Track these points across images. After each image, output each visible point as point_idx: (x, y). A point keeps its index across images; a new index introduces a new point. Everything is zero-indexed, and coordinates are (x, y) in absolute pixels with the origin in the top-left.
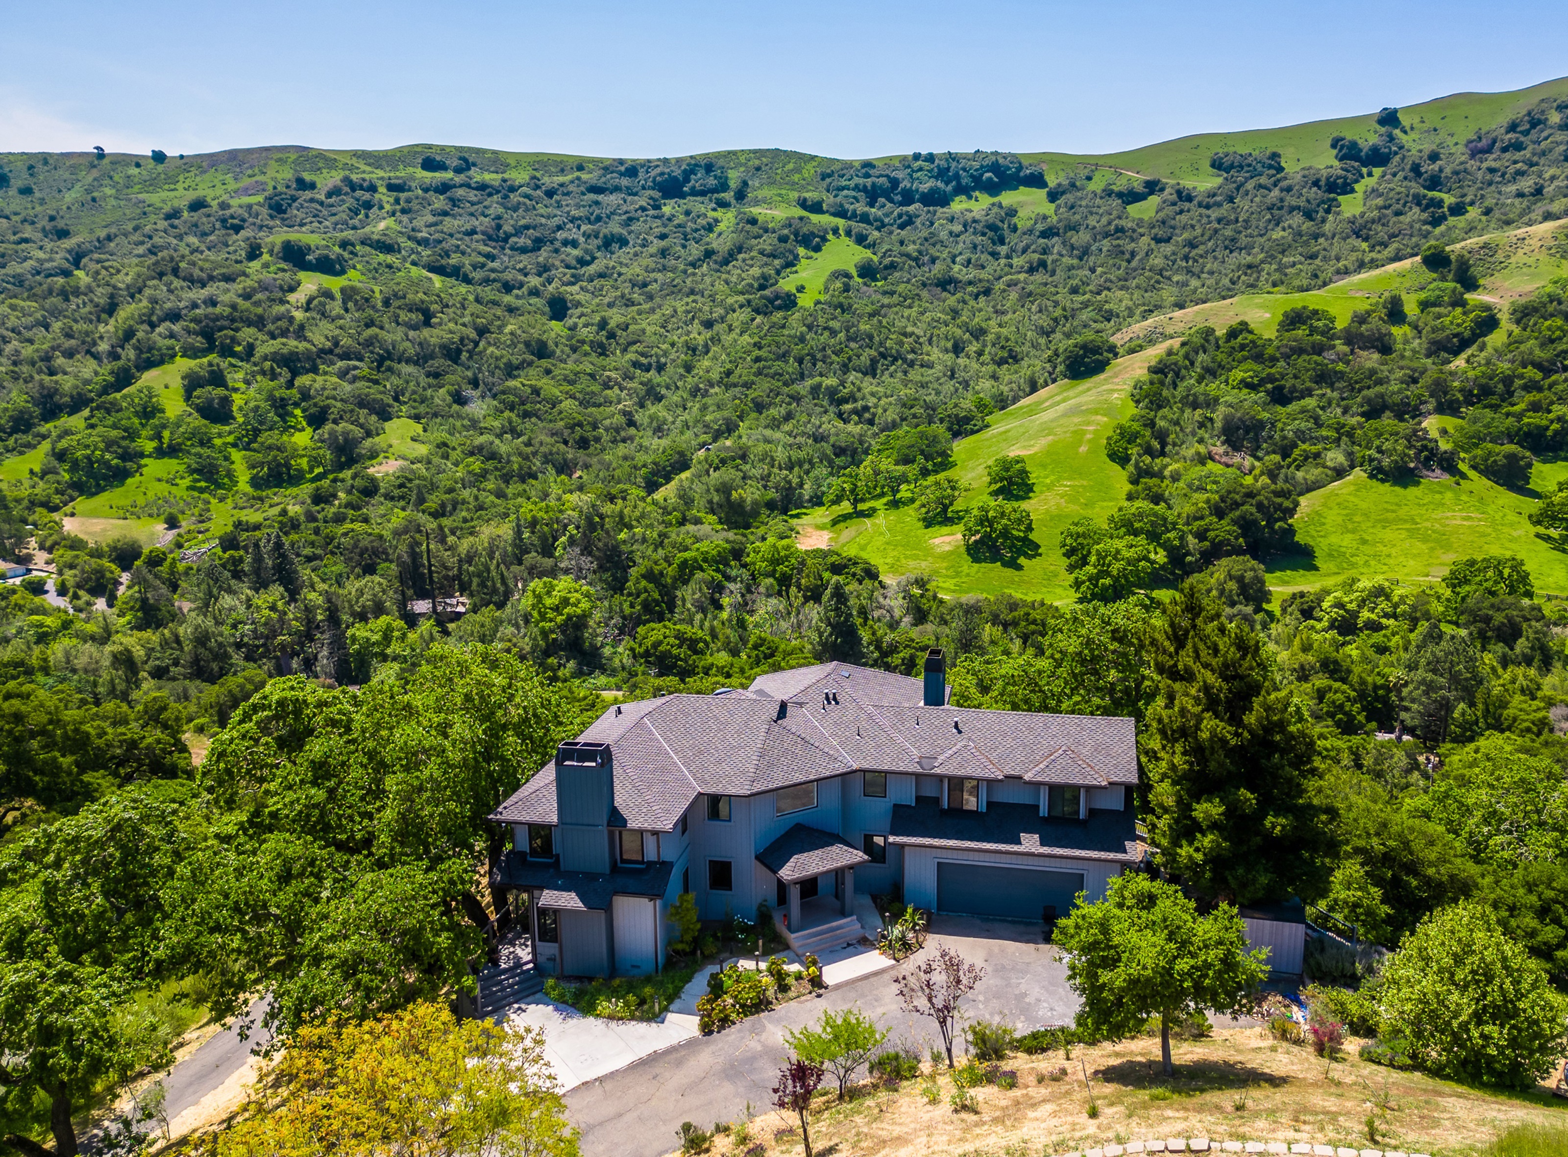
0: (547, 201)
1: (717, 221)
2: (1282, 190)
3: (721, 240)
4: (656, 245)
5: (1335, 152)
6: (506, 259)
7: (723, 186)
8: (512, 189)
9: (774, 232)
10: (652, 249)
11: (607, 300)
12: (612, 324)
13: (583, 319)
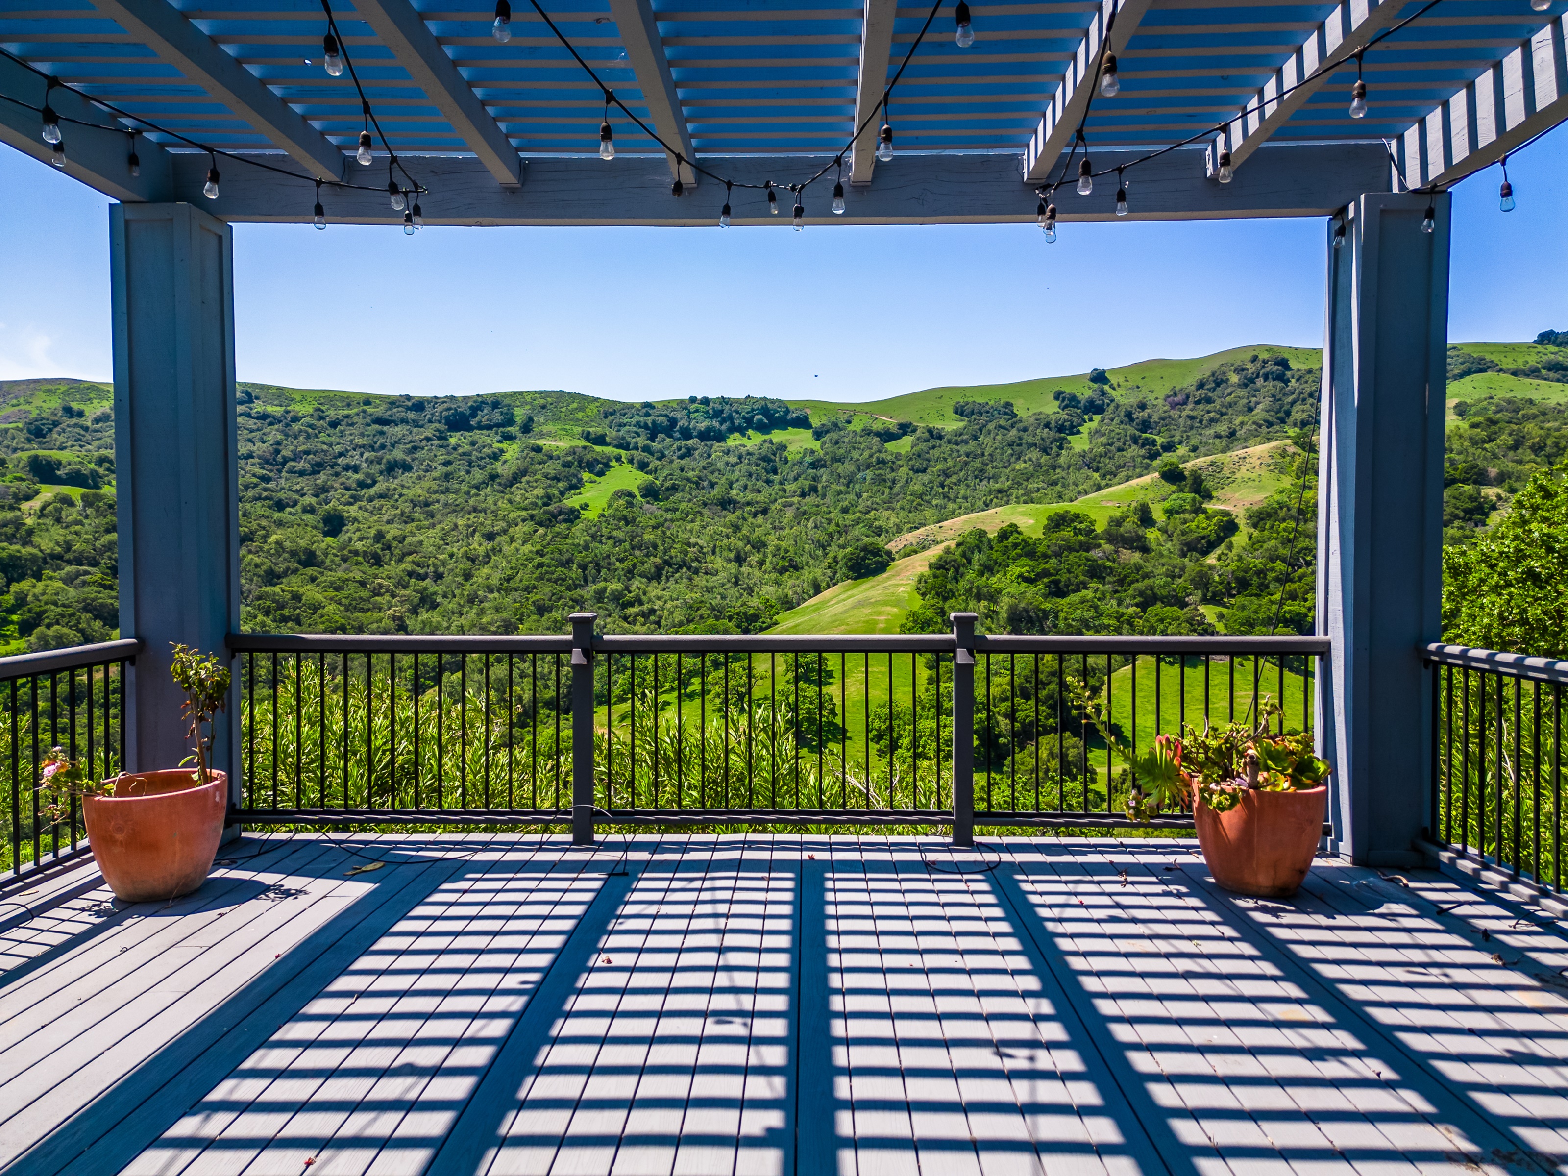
0: (331, 431)
1: (502, 451)
2: (1019, 430)
3: (506, 466)
4: (440, 470)
5: (1057, 403)
6: (283, 481)
7: (510, 422)
8: (296, 419)
9: (559, 458)
10: (436, 474)
11: (385, 518)
12: (389, 536)
13: (358, 534)
